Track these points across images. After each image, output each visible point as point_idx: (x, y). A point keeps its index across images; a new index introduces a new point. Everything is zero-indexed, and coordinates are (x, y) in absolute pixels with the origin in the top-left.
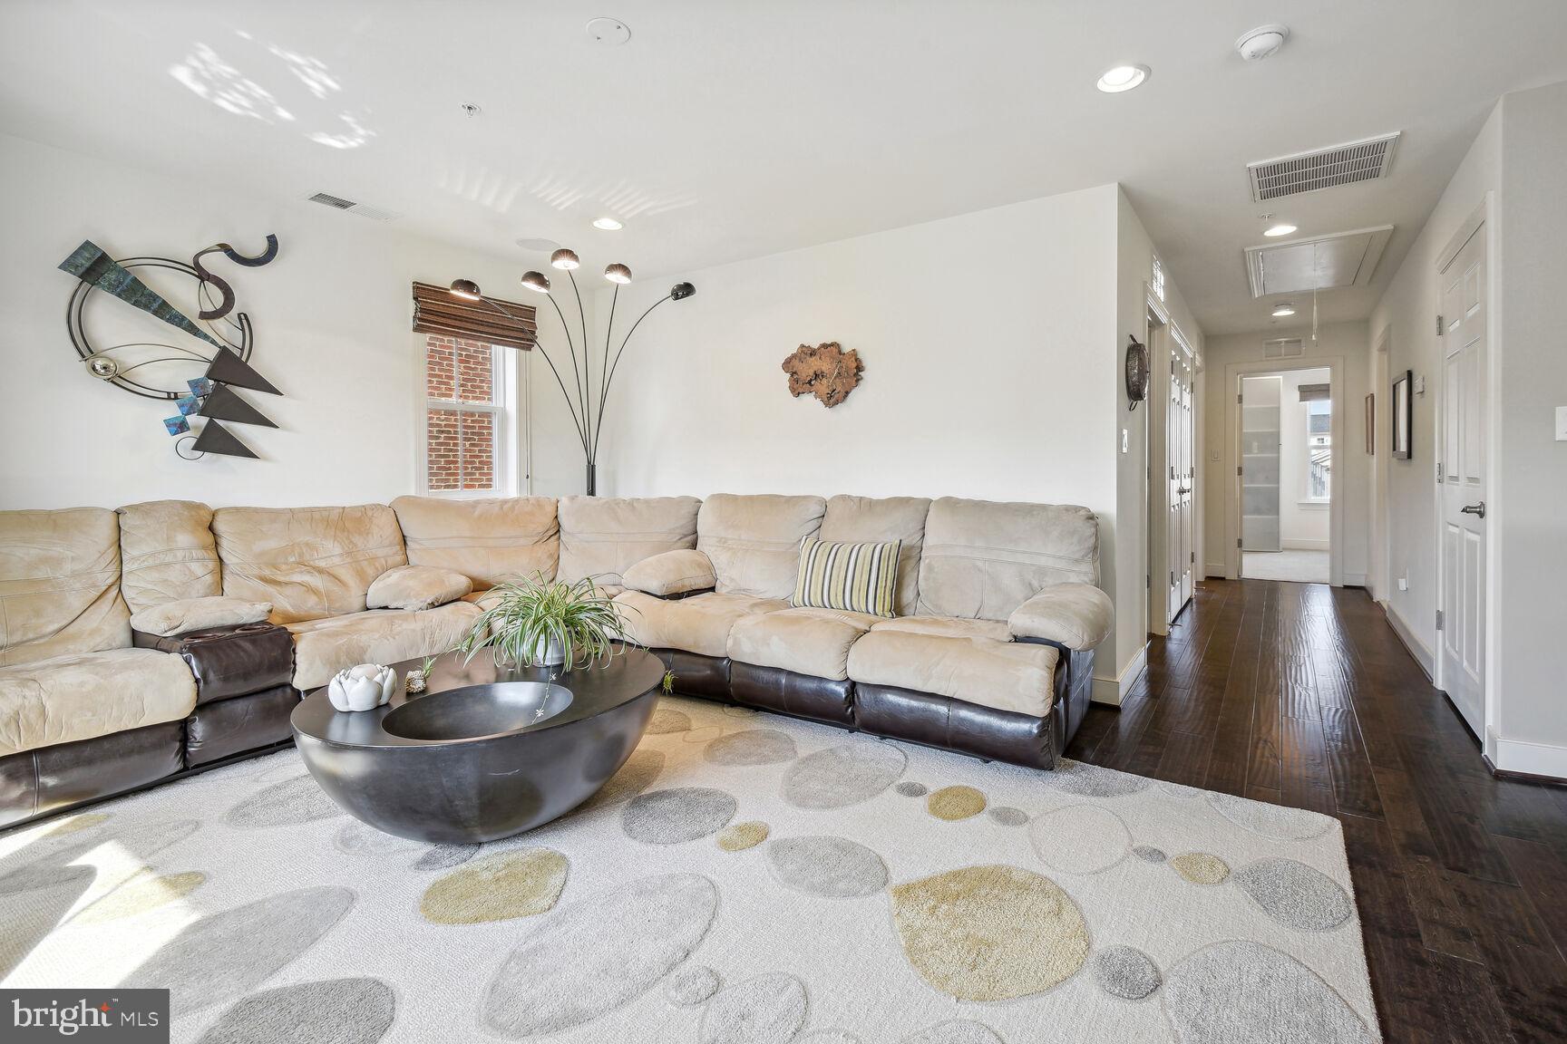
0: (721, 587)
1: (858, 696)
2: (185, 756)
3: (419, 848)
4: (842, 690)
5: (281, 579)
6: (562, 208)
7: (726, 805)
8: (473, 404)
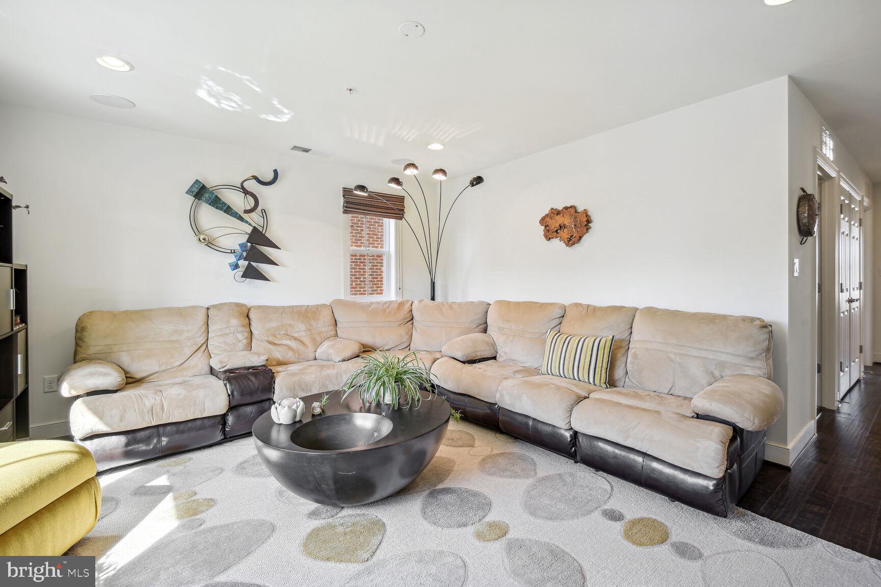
0: (500, 357)
1: (579, 441)
2: (224, 432)
3: (313, 506)
4: (568, 435)
5: (277, 342)
6: (410, 140)
7: (485, 505)
8: (372, 250)
